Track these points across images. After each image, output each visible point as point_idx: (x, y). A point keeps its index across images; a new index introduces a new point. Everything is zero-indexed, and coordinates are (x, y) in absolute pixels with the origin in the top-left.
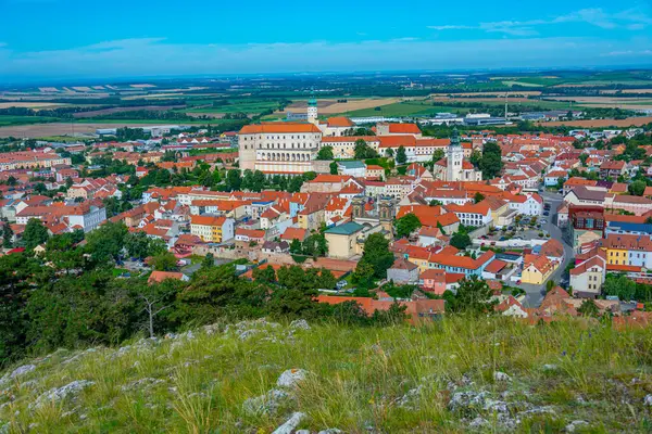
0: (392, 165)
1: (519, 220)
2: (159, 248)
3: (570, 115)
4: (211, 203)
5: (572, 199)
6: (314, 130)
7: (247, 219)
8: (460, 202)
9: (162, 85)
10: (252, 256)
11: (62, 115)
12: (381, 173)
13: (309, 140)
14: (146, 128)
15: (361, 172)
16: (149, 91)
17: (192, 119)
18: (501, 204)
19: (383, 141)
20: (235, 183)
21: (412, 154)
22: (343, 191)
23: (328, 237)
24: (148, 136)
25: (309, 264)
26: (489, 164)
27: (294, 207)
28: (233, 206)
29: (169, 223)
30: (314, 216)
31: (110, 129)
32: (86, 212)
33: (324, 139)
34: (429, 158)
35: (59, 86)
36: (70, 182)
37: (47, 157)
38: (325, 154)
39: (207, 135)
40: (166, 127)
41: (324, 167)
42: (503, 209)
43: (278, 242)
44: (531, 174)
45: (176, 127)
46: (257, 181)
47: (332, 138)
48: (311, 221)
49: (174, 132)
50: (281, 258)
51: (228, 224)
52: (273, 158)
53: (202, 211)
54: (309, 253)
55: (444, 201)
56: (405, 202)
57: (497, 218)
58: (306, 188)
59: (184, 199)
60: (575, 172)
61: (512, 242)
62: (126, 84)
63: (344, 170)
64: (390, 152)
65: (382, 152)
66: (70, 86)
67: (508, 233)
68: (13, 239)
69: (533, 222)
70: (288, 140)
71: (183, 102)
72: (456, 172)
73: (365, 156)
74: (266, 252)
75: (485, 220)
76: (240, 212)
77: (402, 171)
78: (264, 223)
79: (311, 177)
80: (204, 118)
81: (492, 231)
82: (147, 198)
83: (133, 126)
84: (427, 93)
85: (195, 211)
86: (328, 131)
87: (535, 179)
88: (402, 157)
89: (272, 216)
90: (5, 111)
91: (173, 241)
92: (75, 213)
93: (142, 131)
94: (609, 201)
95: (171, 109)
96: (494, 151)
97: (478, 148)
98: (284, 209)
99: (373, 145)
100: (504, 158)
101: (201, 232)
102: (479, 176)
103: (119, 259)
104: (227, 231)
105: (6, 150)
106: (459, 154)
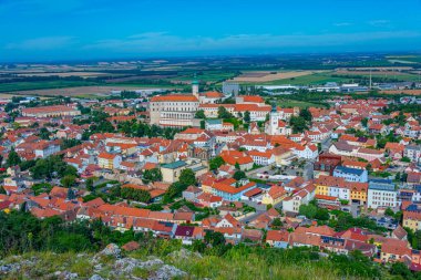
0: (241, 122)
1: (295, 161)
2: (73, 171)
4: (117, 144)
5: (333, 150)
7: (134, 156)
8: (262, 149)
9: (172, 61)
10: (121, 178)
11: (100, 81)
12: (230, 127)
13: (192, 106)
14: (137, 91)
15: (219, 127)
16: (162, 65)
18: (286, 150)
21: (255, 116)
22: (198, 139)
23: (163, 170)
25: (150, 185)
26: (300, 124)
27: (161, 149)
30: (169, 156)
31: (117, 91)
32: (46, 148)
33: (201, 105)
34: (264, 119)
36: (63, 127)
38: (200, 115)
40: (149, 91)
41: (197, 123)
42: (288, 154)
43: (139, 173)
44: (324, 131)
45: (158, 90)
46: (155, 131)
47: (208, 105)
48: (166, 158)
51: (118, 159)
52: (171, 117)
53: (112, 149)
54: (151, 178)
56: (225, 148)
57: (281, 161)
58: (177, 137)
60: (353, 131)
61: (277, 177)
62: (149, 60)
63: (209, 126)
64: (240, 115)
65: (235, 114)
66: (116, 61)
67: (281, 171)
69: (302, 164)
70: (180, 105)
72: (274, 128)
73: (225, 117)
74: (129, 177)
75: (269, 161)
76: (131, 151)
77: (246, 127)
78: (142, 158)
79: (184, 130)
81: (274, 168)
83: (130, 89)
85: (108, 149)
86: (205, 100)
87: (325, 134)
88: (247, 118)
89: (147, 154)
90: (67, 79)
91: (84, 168)
92: (39, 148)
93: (134, 93)
94: (355, 152)
95: (164, 78)
96: (306, 115)
97: (296, 113)
98: (156, 150)
99: (230, 110)
100: (315, 119)
101: (103, 162)
102: (289, 131)
103: (50, 178)
104: (117, 163)
105: (51, 104)
106: (276, 117)
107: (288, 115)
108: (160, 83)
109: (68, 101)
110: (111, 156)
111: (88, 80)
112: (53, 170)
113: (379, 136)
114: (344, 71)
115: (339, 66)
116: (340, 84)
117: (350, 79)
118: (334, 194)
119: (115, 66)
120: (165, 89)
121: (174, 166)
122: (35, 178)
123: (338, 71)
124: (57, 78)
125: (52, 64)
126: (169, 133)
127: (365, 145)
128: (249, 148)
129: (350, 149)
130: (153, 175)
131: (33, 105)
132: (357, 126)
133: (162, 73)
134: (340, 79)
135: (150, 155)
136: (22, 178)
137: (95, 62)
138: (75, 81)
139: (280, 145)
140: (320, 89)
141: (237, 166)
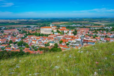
1: (77, 41)
2: (27, 44)
3: (92, 25)
4: (36, 38)
5: (85, 39)
6: (51, 28)
7: (40, 41)
8: (69, 39)
9: (35, 19)
10: (40, 46)
11: (20, 23)
12: (60, 34)
13: (50, 29)
14: (31, 26)
15: (57, 34)
16: (33, 20)
17: (38, 25)
18: (75, 39)
19: (61, 30)
20: (40, 35)
21: (65, 31)
22: (54, 37)
23: (50, 43)
24: (31, 27)
26: (75, 33)
27: (47, 39)
28: (38, 38)
29: (29, 41)
30: (49, 40)
31: (26, 26)
32: (18, 39)
34: (67, 32)
35: (20, 19)
36: (18, 34)
37: (16, 30)
38: (53, 31)
39: (39, 27)
40: (33, 26)
41: (52, 33)
43: (44, 44)
44: (81, 35)
46: (43, 35)
49: (35, 27)
50: (43, 46)
51: (37, 41)
52: (45, 32)
54: (47, 46)
55: (67, 38)
57: (74, 41)
58: (49, 36)
59: (32, 37)
60: (87, 35)
61: (75, 45)
62: (29, 19)
63: (55, 34)
64: (62, 31)
65: (60, 31)
67: (75, 43)
68: (8, 43)
69: (79, 42)
72: (70, 34)
73: (58, 32)
74: (41, 45)
76: (39, 39)
77: (63, 34)
79: (50, 34)
80: (39, 25)
81: (73, 43)
82: (27, 37)
83: (29, 26)
84: (72, 21)
85: (33, 39)
86: (53, 28)
87: (81, 36)
88: (63, 32)
89: (43, 40)
90: (11, 23)
91: (29, 43)
94: (90, 39)
95: (35, 23)
96: (76, 31)
97: (74, 30)
98: (45, 39)
99: (59, 30)
100: (78, 32)
101: (33, 42)
102: (73, 35)
103: (22, 46)
104: (37, 42)
105: (10, 29)
106: (70, 32)
107: (72, 31)
108: (35, 24)
109: (14, 28)
110: (35, 41)
111: (17, 23)
112: (22, 44)
113: (93, 36)
114: (75, 22)
116: (76, 25)
121: (52, 42)
122: (18, 46)
124: (9, 23)
126: (47, 35)
136: (16, 46)
137: (16, 19)
138: (13, 23)
139: (73, 38)
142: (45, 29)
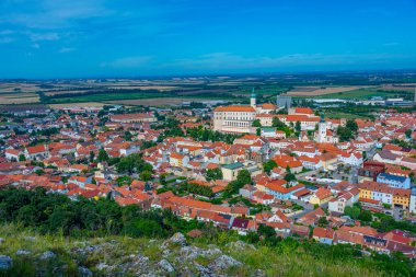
0: (292, 131)
1: (341, 166)
2: (149, 168)
5: (377, 158)
6: (252, 110)
7: (199, 157)
9: (234, 77)
10: (188, 176)
11: (174, 94)
12: (283, 135)
13: (250, 116)
14: (204, 103)
15: (273, 134)
16: (225, 80)
17: (233, 98)
18: (333, 157)
19: (290, 118)
20: (207, 136)
21: (304, 126)
22: (255, 145)
23: (223, 169)
24: (204, 106)
25: (212, 183)
26: (346, 134)
27: (223, 152)
28: (196, 148)
29: (161, 156)
30: (229, 157)
31: (187, 102)
32: (127, 148)
33: (258, 116)
34: (313, 128)
35: (182, 77)
37: (149, 117)
38: (256, 123)
41: (254, 131)
42: (335, 160)
43: (203, 171)
44: (368, 141)
45: (221, 102)
46: (218, 136)
47: (263, 115)
48: (226, 160)
49: (219, 105)
50: (200, 178)
51: (186, 159)
52: (230, 124)
53: (181, 151)
54: (213, 177)
56: (278, 153)
57: (328, 166)
58: (236, 142)
60: (397, 142)
61: (324, 180)
62: (215, 76)
63: (263, 133)
64: (292, 124)
65: (287, 124)
66: (187, 77)
67: (328, 175)
69: (348, 169)
70: (239, 115)
71: (236, 87)
72: (322, 137)
73: (278, 126)
74: (195, 175)
75: (317, 166)
76: (197, 153)
77: (297, 135)
78: (206, 159)
79: (243, 136)
80: (240, 97)
81: (321, 172)
83: (198, 101)
85: (178, 150)
86: (261, 111)
87: (370, 144)
88: (298, 127)
89: (210, 156)
90: (147, 91)
91: (158, 165)
92: (123, 148)
93: (201, 104)
94: (398, 161)
95: (227, 92)
96: (352, 126)
97: (343, 123)
98: (218, 152)
99: (283, 120)
100: (361, 130)
101: (174, 161)
102: (336, 140)
103: (131, 172)
104: (185, 162)
105: (133, 112)
106: (324, 127)
107: (336, 126)
108: (223, 96)
109: (147, 110)
110: (180, 156)
111: (164, 92)
112: (133, 166)
114: (389, 87)
115: (385, 82)
116: (385, 99)
117: (395, 94)
118: (377, 198)
119: (187, 82)
120: (227, 101)
121: (232, 166)
122: (119, 172)
123: (384, 87)
124: (139, 90)
125: (136, 79)
126: (230, 138)
127: (408, 155)
128: (299, 154)
129: (394, 157)
130: (214, 174)
131: (119, 112)
132: (401, 137)
133: (225, 87)
134: (385, 94)
135: (213, 156)
136: (109, 172)
137: (169, 78)
138: (153, 93)
139: (328, 152)
140: (366, 103)
141: (288, 169)
142: (228, 114)
